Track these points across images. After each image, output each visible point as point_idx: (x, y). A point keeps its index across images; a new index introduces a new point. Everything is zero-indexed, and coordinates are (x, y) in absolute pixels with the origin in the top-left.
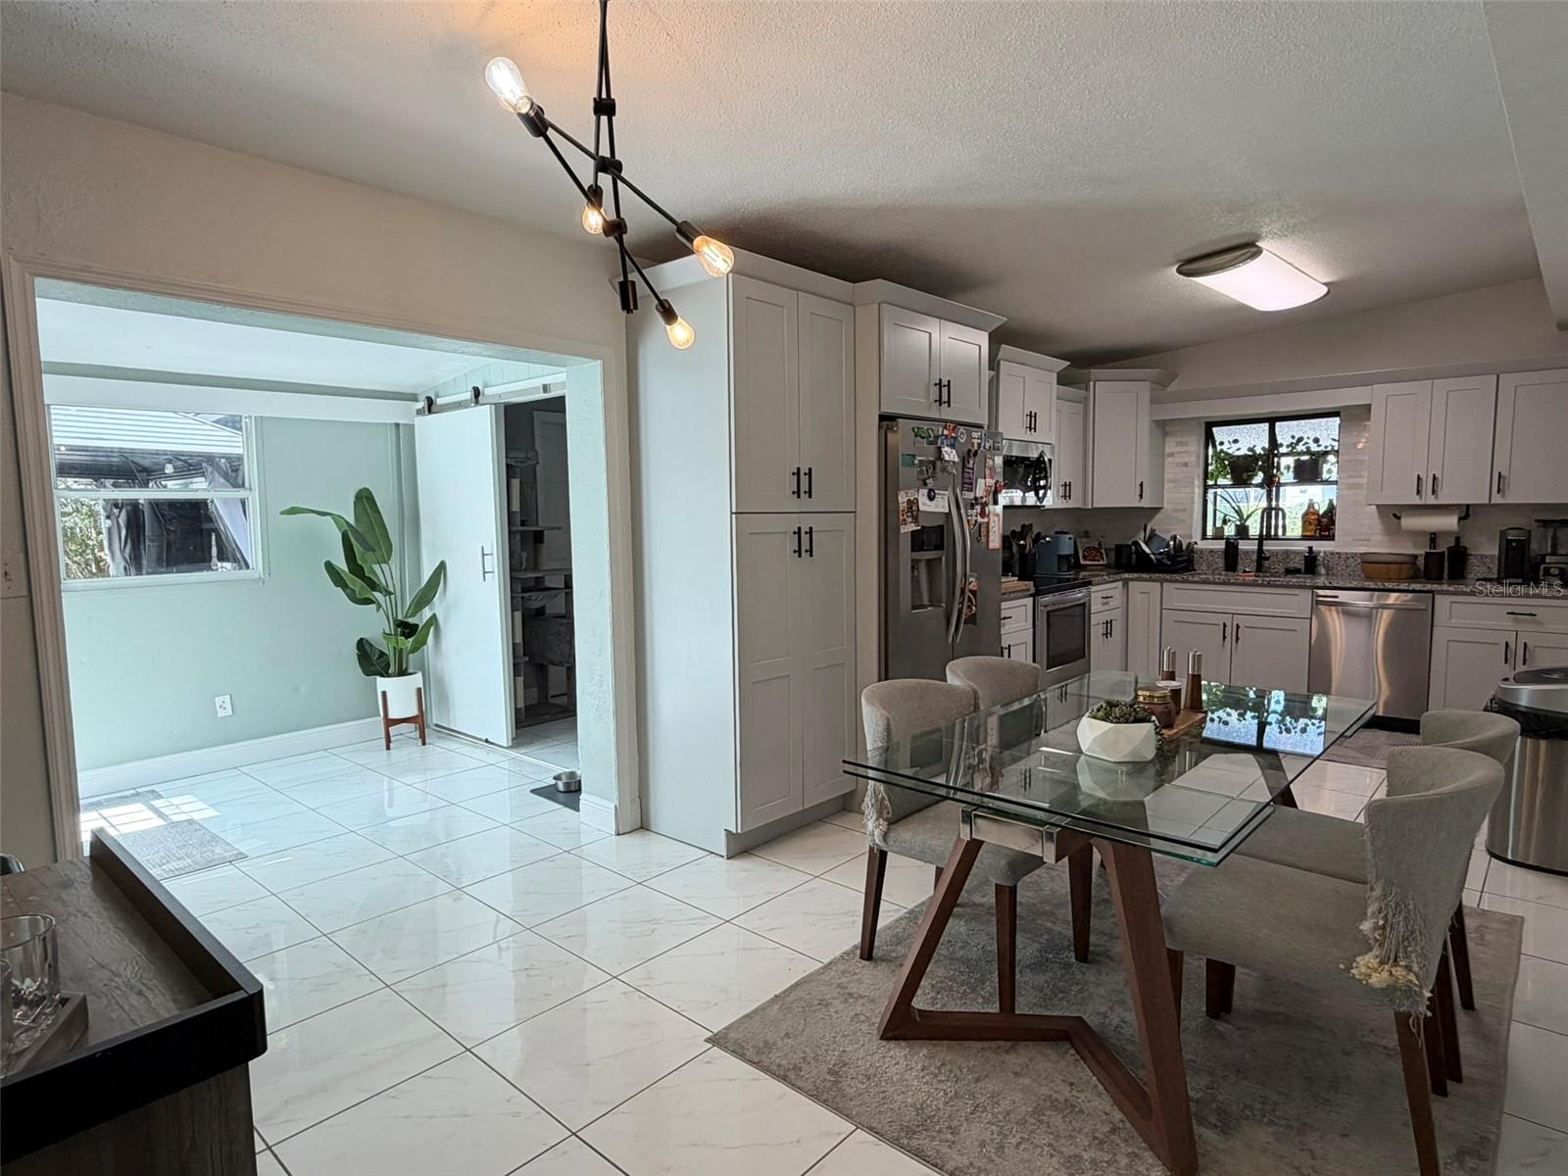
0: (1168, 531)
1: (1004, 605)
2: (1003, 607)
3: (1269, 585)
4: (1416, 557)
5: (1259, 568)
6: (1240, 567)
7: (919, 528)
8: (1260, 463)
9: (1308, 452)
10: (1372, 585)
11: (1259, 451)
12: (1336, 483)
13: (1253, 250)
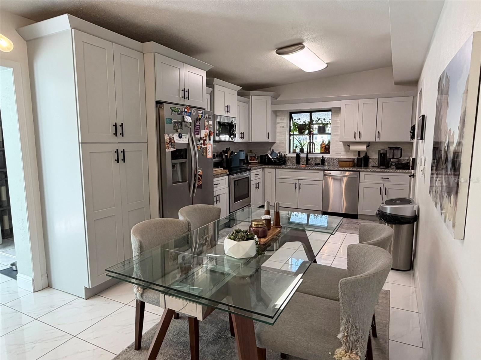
0: (278, 150)
1: (214, 180)
2: (214, 181)
3: (310, 169)
4: (354, 159)
5: (307, 163)
6: (301, 163)
7: (175, 150)
8: (307, 127)
9: (322, 123)
10: (341, 169)
11: (307, 122)
12: (330, 134)
13: (302, 46)
